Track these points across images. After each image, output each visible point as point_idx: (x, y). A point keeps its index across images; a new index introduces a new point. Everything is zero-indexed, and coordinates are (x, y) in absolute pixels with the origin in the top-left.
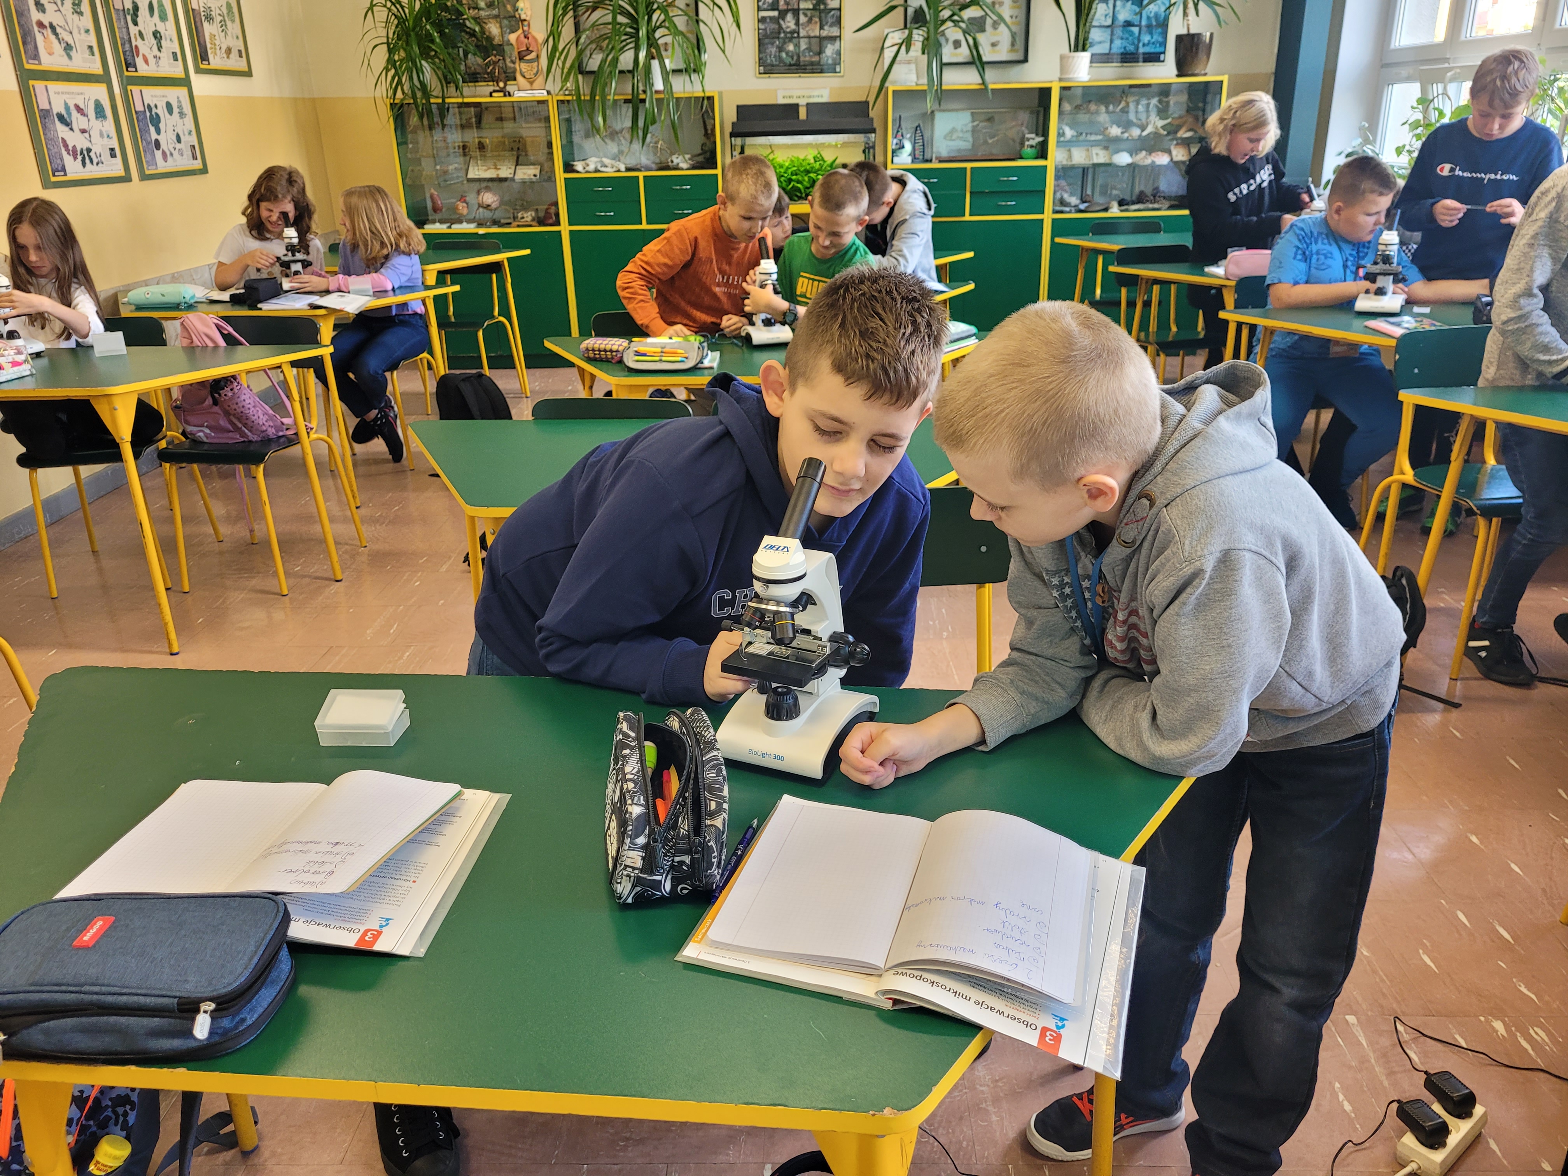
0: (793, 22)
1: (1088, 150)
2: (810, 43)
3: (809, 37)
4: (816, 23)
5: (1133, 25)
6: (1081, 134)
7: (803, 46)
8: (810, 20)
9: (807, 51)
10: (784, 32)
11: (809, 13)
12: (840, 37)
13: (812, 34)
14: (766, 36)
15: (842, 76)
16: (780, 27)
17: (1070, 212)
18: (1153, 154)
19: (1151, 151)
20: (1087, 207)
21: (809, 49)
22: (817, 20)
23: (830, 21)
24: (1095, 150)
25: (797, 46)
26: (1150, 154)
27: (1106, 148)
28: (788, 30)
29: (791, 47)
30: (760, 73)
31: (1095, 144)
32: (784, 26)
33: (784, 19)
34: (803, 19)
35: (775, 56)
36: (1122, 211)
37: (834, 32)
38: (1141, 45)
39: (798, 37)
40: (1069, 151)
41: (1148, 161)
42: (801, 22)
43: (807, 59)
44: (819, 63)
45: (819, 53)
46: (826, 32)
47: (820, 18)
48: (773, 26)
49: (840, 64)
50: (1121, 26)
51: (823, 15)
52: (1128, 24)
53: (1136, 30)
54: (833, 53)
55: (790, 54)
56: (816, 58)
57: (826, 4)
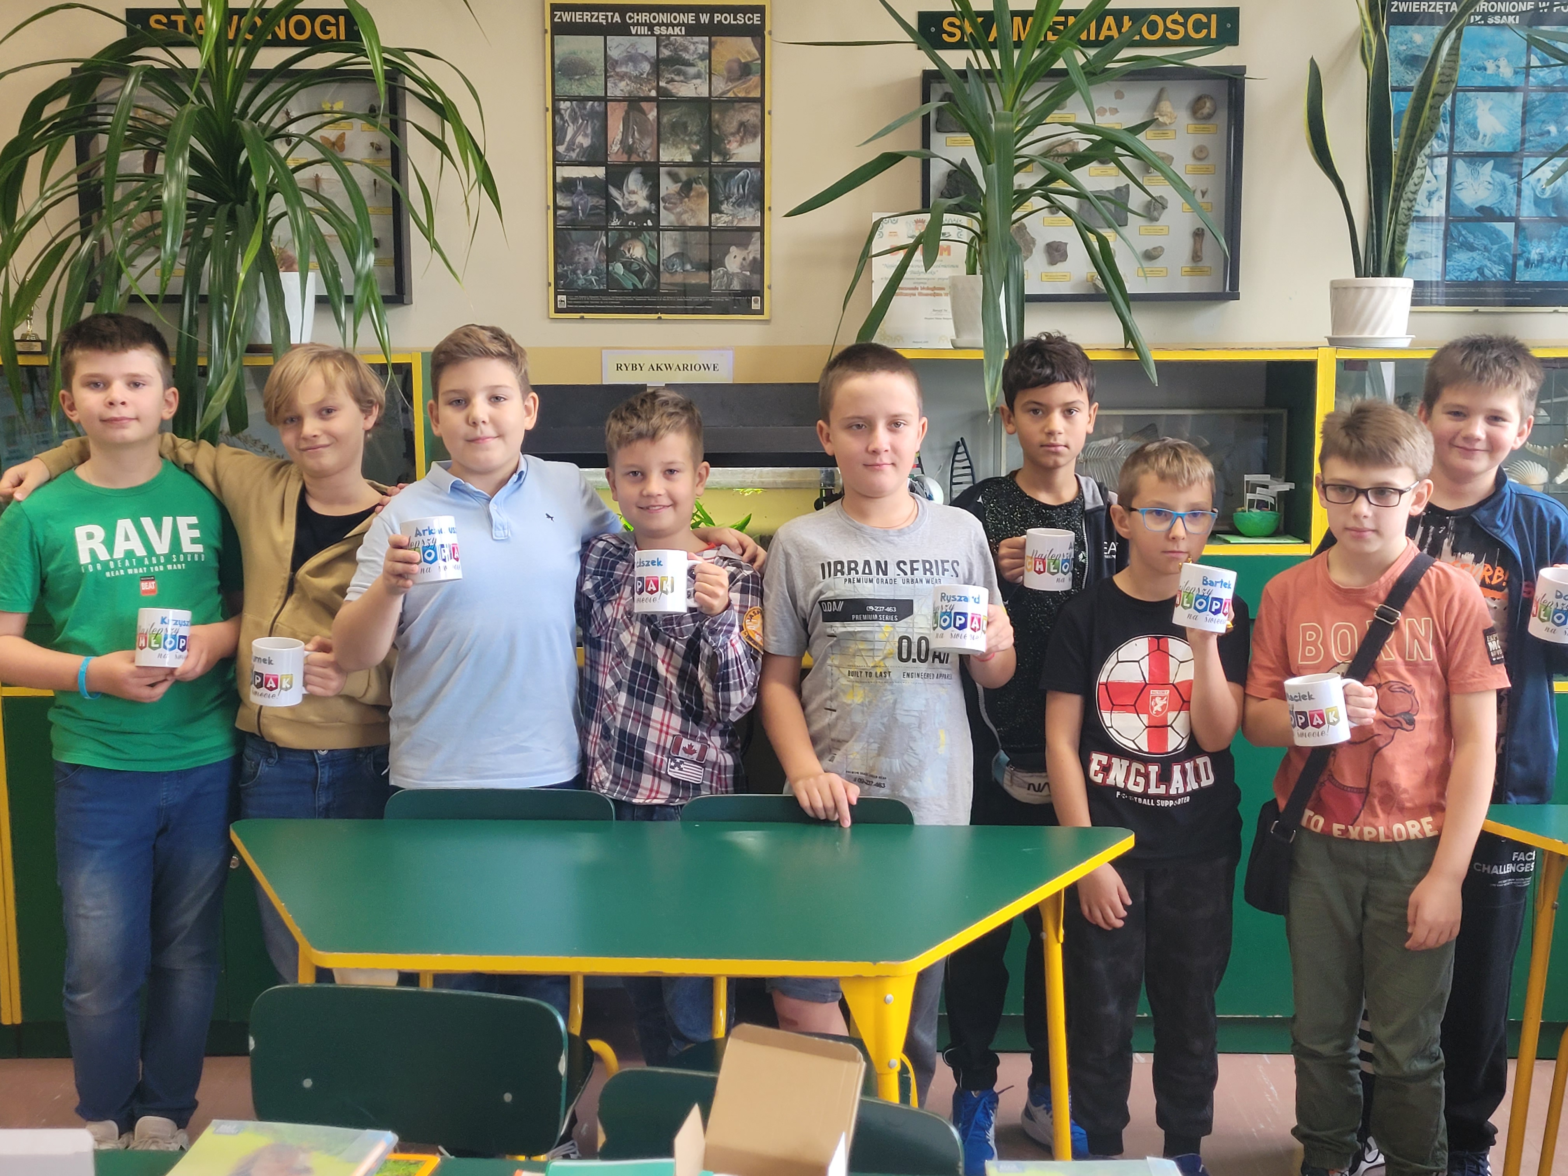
0: (644, 193)
2: (685, 243)
3: (682, 229)
4: (701, 195)
5: (1502, 219)
7: (669, 246)
8: (687, 188)
9: (677, 261)
10: (621, 215)
11: (683, 173)
12: (761, 229)
13: (692, 223)
14: (574, 224)
15: (767, 322)
16: (611, 206)
21: (681, 256)
22: (705, 189)
23: (735, 191)
25: (654, 247)
28: (631, 211)
29: (637, 251)
30: (557, 311)
32: (620, 203)
33: (619, 187)
34: (667, 186)
35: (596, 273)
37: (748, 218)
38: (1521, 263)
39: (657, 228)
42: (663, 193)
43: (679, 279)
44: (706, 289)
45: (709, 267)
46: (725, 218)
47: (711, 184)
48: (593, 201)
49: (760, 293)
50: (1469, 219)
51: (718, 178)
52: (1487, 214)
53: (1507, 229)
54: (742, 267)
55: (635, 267)
56: (701, 278)
57: (725, 154)
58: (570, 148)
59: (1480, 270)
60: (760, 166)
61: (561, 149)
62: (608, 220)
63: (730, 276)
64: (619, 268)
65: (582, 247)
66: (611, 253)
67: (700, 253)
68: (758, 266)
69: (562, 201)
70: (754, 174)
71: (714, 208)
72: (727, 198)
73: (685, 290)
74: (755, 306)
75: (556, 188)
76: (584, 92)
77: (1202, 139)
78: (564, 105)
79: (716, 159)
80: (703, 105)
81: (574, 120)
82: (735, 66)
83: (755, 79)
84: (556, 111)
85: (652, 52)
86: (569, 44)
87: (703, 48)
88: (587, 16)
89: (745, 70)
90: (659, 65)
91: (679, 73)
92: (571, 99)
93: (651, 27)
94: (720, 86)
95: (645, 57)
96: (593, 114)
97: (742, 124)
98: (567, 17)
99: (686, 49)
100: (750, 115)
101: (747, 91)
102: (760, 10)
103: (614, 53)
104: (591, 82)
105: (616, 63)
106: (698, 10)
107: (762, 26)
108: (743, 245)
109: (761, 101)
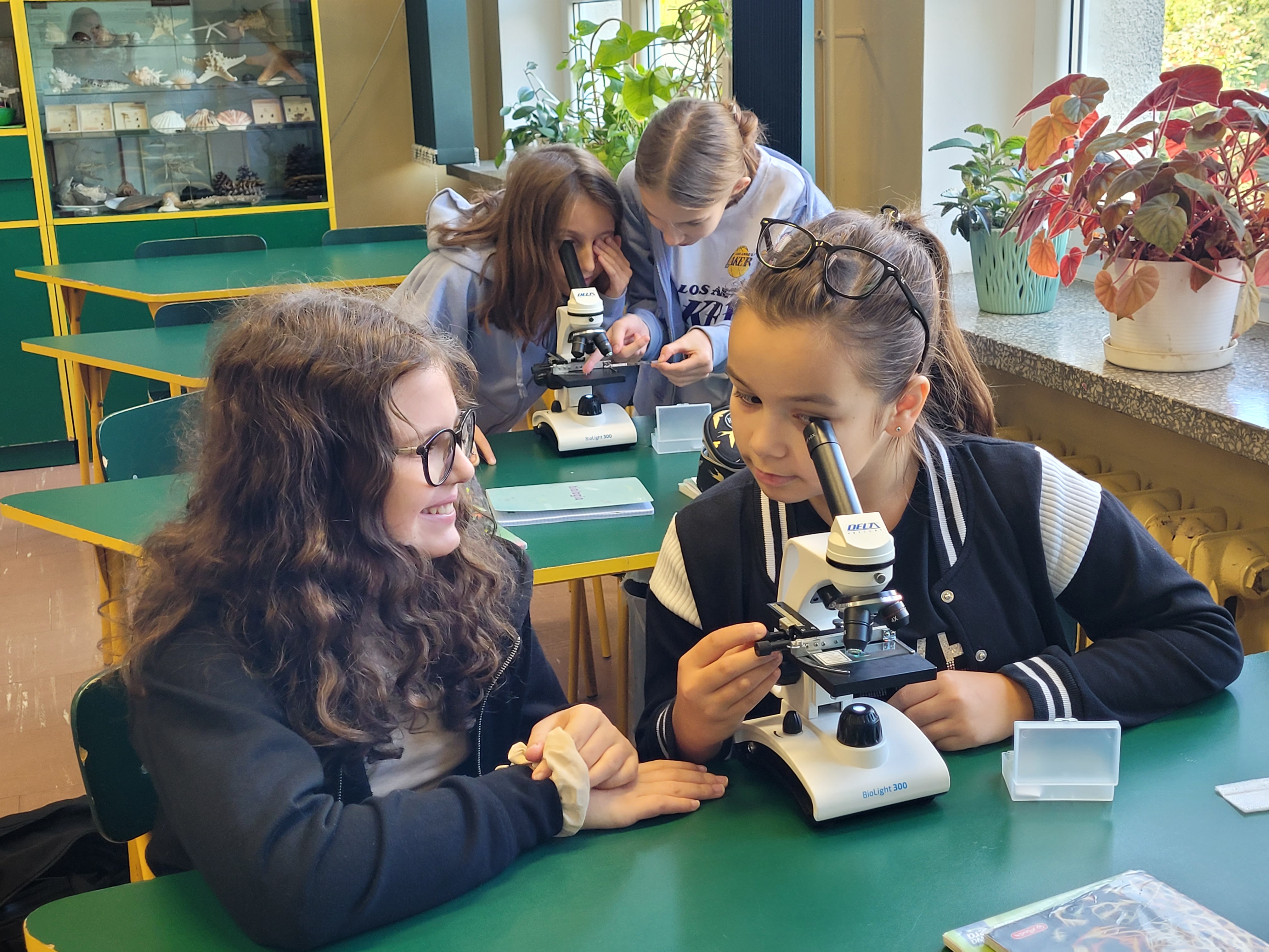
1: (107, 108)
6: (91, 81)
17: (88, 214)
18: (222, 114)
19: (216, 108)
20: (121, 203)
24: (119, 109)
26: (216, 115)
27: (139, 104)
31: (118, 98)
36: (182, 209)
40: (74, 109)
41: (214, 125)
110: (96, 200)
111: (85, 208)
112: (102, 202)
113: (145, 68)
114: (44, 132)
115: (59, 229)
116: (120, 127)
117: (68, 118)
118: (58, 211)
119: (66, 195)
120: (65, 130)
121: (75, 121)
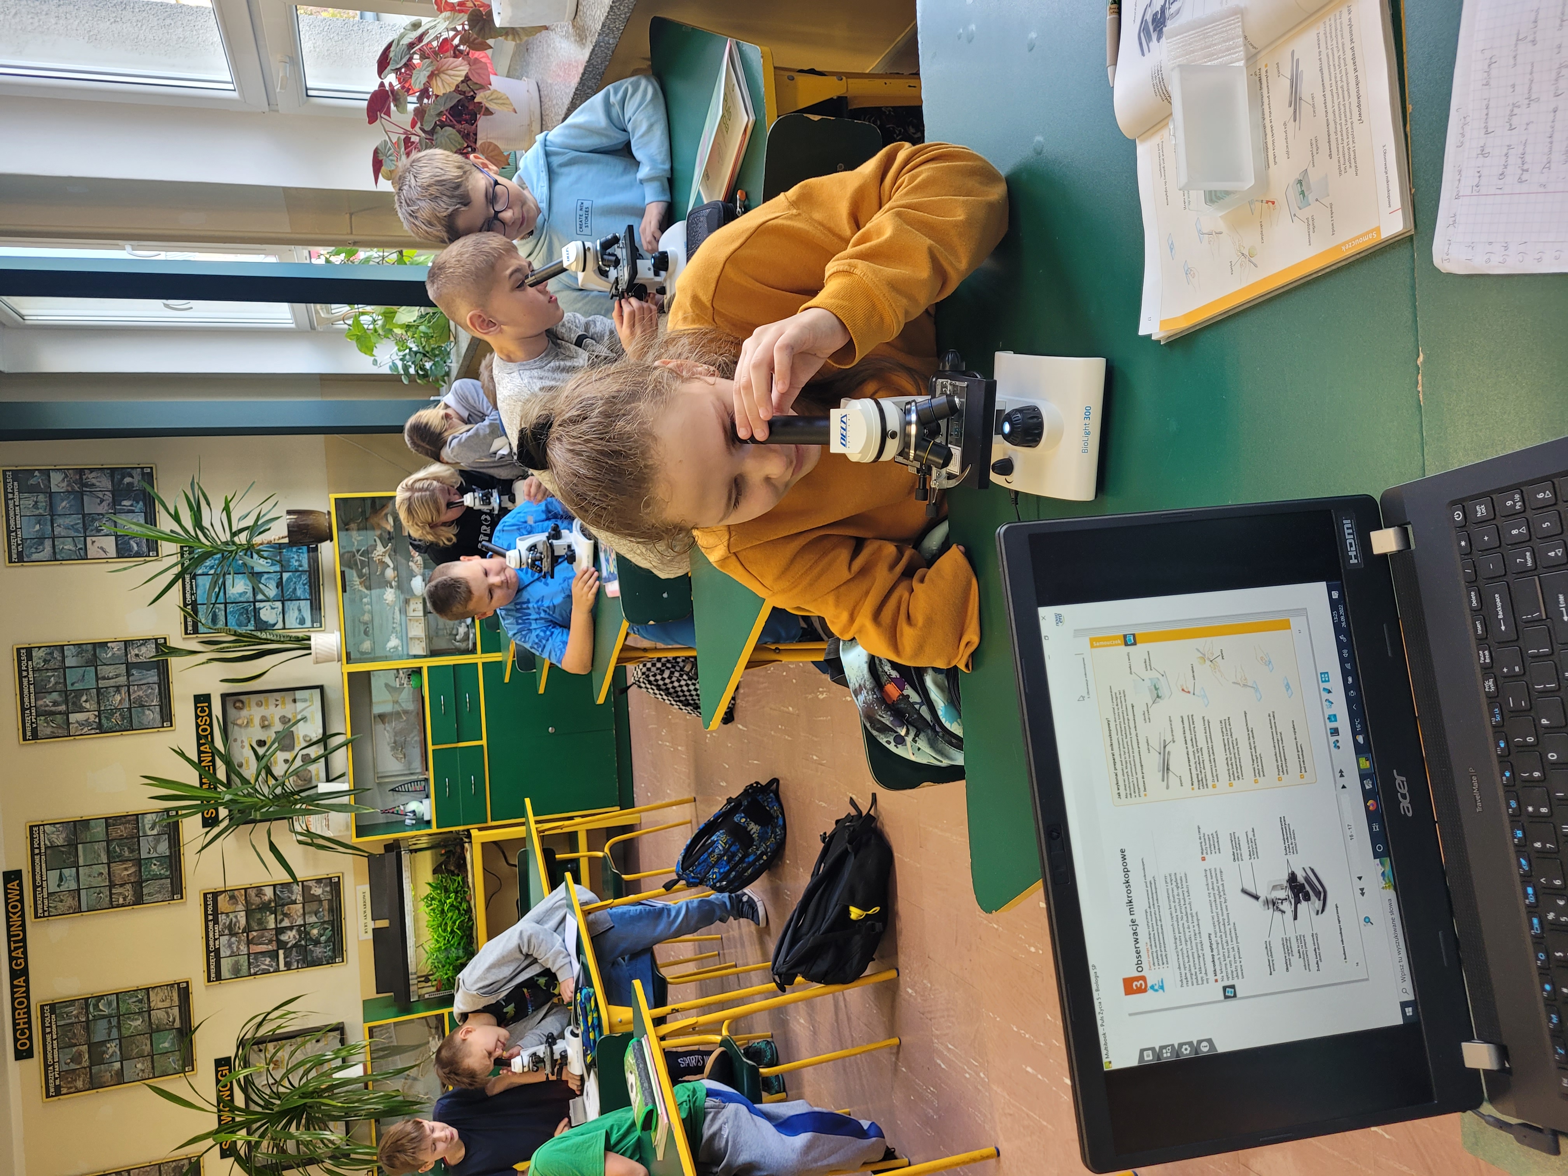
0: (289, 932)
1: (410, 620)
2: (309, 913)
3: (304, 914)
4: (289, 909)
5: (281, 578)
6: (394, 628)
7: (312, 919)
8: (286, 915)
9: (318, 915)
10: (300, 941)
11: (279, 917)
12: (301, 882)
13: (301, 911)
14: (305, 960)
15: (343, 875)
16: (295, 946)
17: (475, 634)
21: (316, 913)
22: (286, 907)
23: (286, 894)
24: (411, 614)
25: (313, 925)
27: (408, 602)
28: (297, 937)
29: (315, 932)
31: (403, 614)
32: (294, 942)
33: (288, 943)
34: (286, 923)
37: (297, 888)
39: (304, 925)
40: (411, 639)
42: (289, 925)
43: (326, 913)
44: (331, 901)
45: (321, 901)
46: (299, 897)
47: (283, 905)
48: (294, 953)
49: (330, 878)
50: (282, 592)
51: (281, 902)
52: (280, 584)
53: (286, 576)
54: (320, 887)
55: (322, 932)
56: (326, 904)
57: (270, 901)
58: (271, 966)
59: (304, 585)
60: (274, 886)
61: (272, 970)
62: (302, 945)
63: (324, 891)
64: (323, 939)
65: (314, 955)
66: (317, 942)
67: (314, 906)
68: (319, 881)
69: (295, 965)
70: (278, 888)
71: (294, 902)
72: (289, 897)
73: (331, 910)
74: (336, 880)
75: (289, 969)
76: (246, 964)
77: (253, 703)
78: (252, 971)
79: (273, 904)
80: (249, 913)
81: (259, 966)
82: (231, 902)
83: (236, 892)
84: (255, 974)
85: (227, 937)
86: (225, 972)
87: (224, 916)
88: (212, 967)
89: (232, 897)
90: (232, 934)
91: (235, 925)
92: (249, 969)
93: (215, 939)
94: (240, 907)
95: (229, 940)
96: (256, 959)
97: (257, 896)
98: (213, 975)
99: (225, 924)
100: (252, 893)
101: (241, 896)
102: (205, 895)
103: (228, 953)
104: (241, 962)
105: (233, 952)
106: (207, 921)
107: (212, 893)
108: (310, 888)
109: (246, 889)
110: (466, 629)
111: (471, 636)
112: (468, 626)
113: (385, 597)
114: (425, 657)
115: (484, 651)
116: (421, 613)
117: (417, 642)
118: (473, 651)
119: (463, 646)
120: (424, 644)
121: (419, 639)
